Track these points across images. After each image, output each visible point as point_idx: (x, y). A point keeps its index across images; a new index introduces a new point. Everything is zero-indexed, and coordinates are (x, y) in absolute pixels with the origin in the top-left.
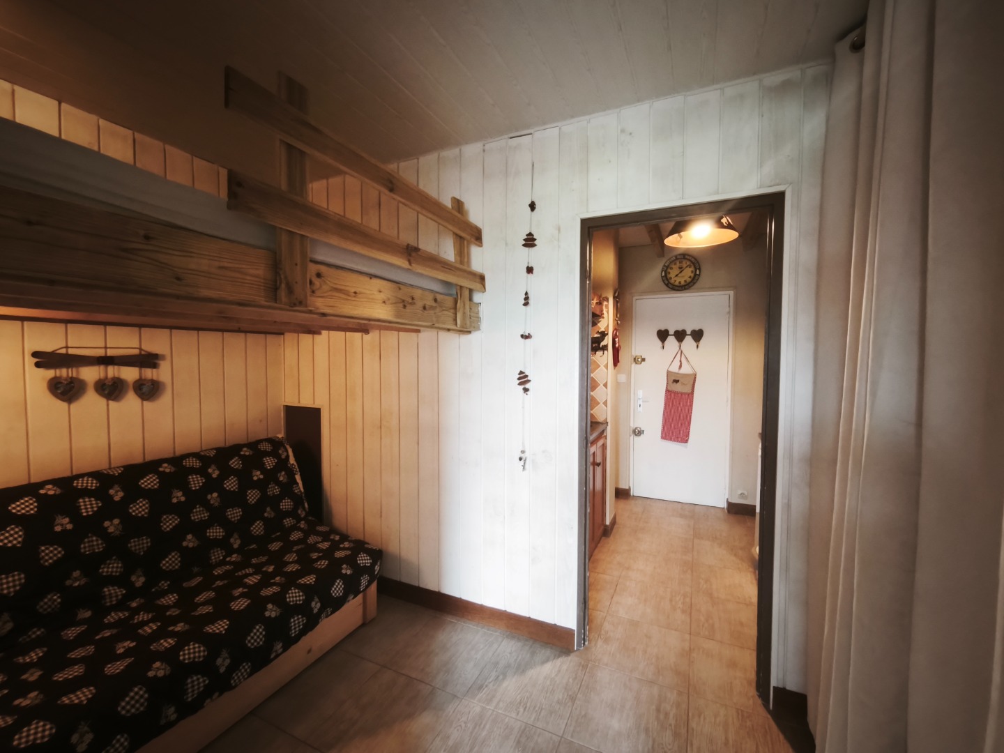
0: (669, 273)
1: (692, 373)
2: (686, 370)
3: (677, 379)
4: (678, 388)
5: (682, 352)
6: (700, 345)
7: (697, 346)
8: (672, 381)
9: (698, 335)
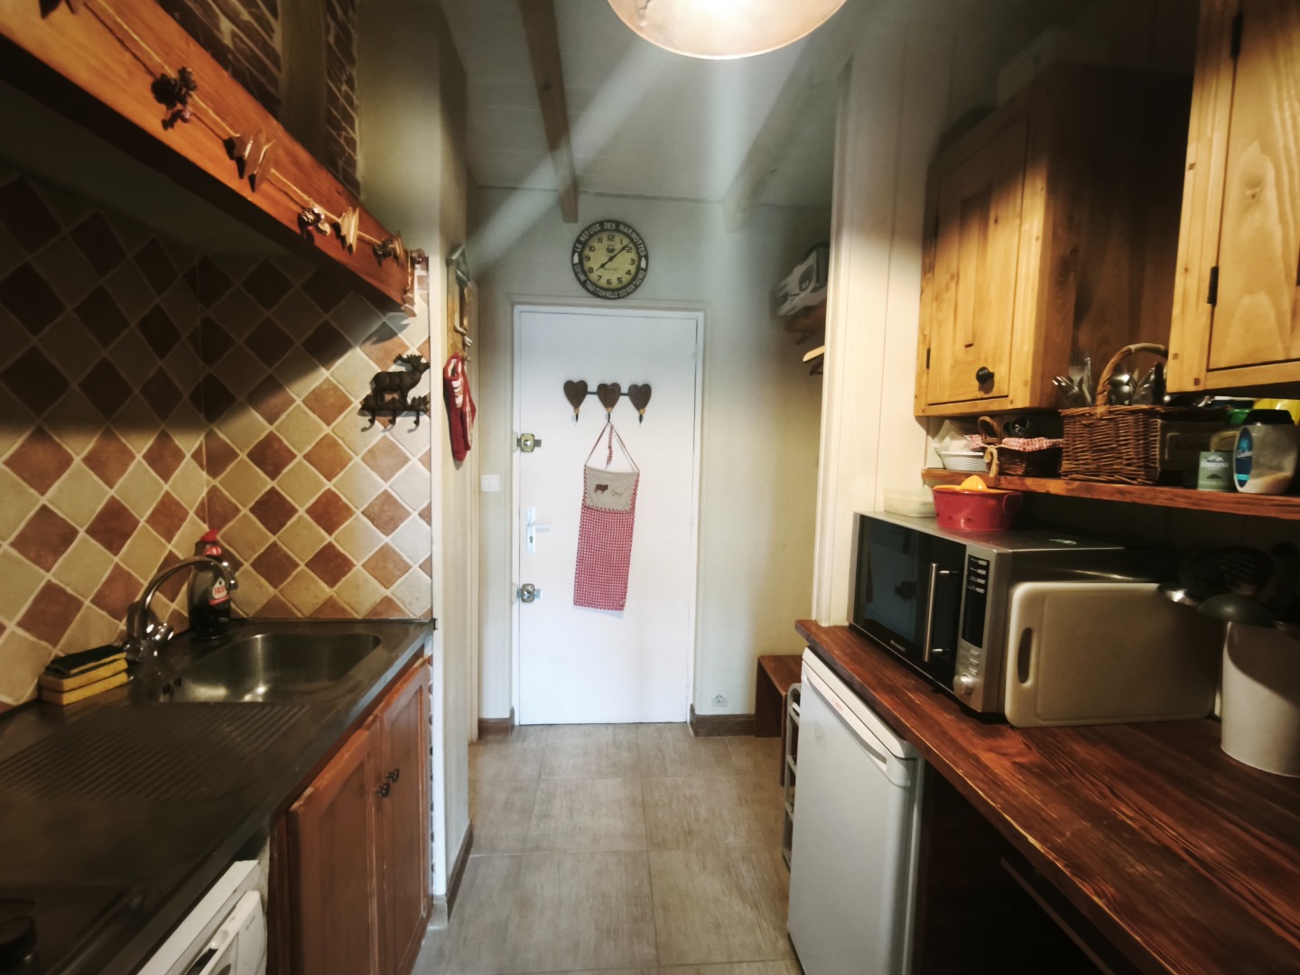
0: (589, 259)
1: (630, 471)
2: (620, 465)
3: (604, 483)
4: (605, 501)
5: (612, 428)
6: (645, 416)
7: (641, 418)
8: (594, 487)
9: (641, 396)
